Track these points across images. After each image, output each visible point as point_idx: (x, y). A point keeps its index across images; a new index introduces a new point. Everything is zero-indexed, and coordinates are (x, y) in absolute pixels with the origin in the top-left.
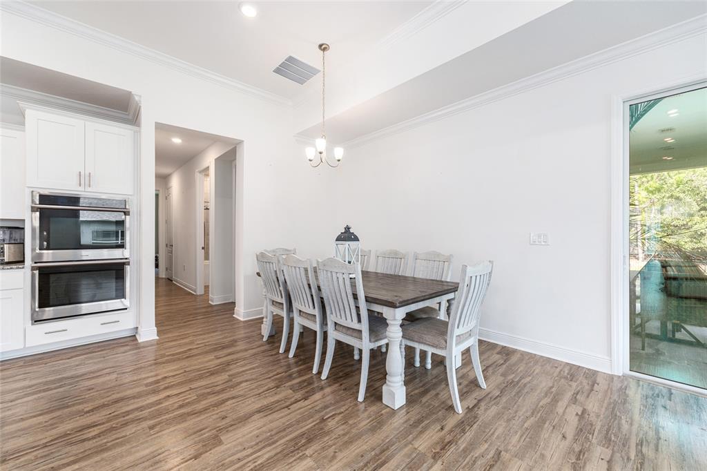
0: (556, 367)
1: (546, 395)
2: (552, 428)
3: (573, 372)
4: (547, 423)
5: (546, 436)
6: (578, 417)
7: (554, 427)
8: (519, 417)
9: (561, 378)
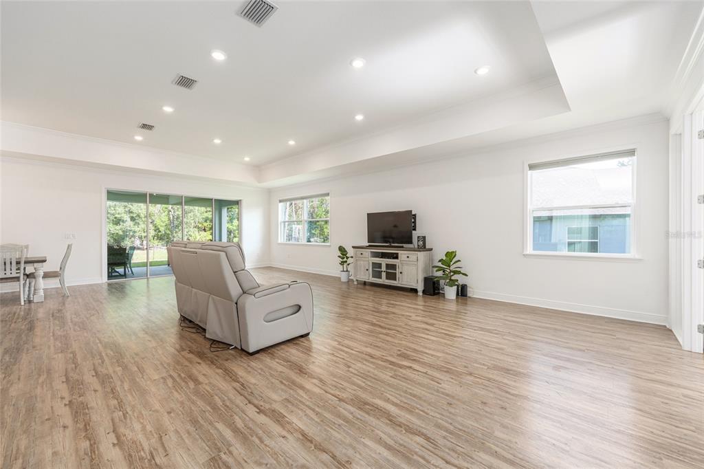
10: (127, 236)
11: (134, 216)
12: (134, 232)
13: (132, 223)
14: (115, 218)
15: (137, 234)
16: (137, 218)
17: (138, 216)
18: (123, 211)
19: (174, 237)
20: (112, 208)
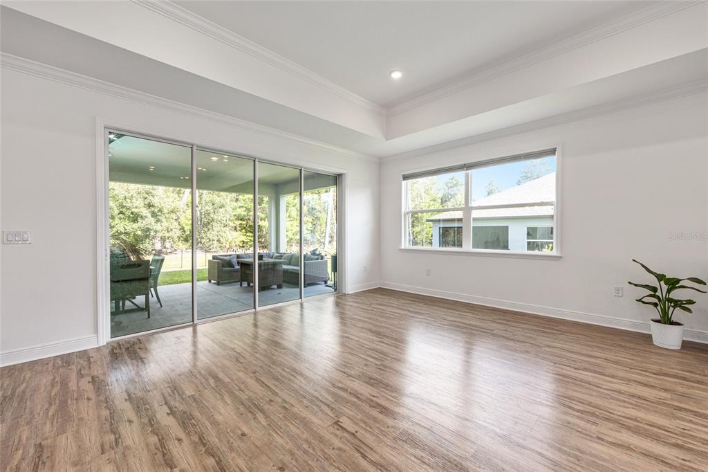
0: (48, 364)
1: (53, 386)
2: (75, 401)
3: (66, 360)
4: (69, 400)
5: (75, 407)
6: (91, 384)
7: (76, 399)
8: (39, 414)
9: (58, 369)
10: (147, 237)
11: (156, 210)
12: (156, 232)
13: (152, 220)
14: (132, 213)
15: (159, 235)
16: (159, 214)
17: (160, 211)
18: (142, 205)
19: (202, 238)
20: (128, 200)
